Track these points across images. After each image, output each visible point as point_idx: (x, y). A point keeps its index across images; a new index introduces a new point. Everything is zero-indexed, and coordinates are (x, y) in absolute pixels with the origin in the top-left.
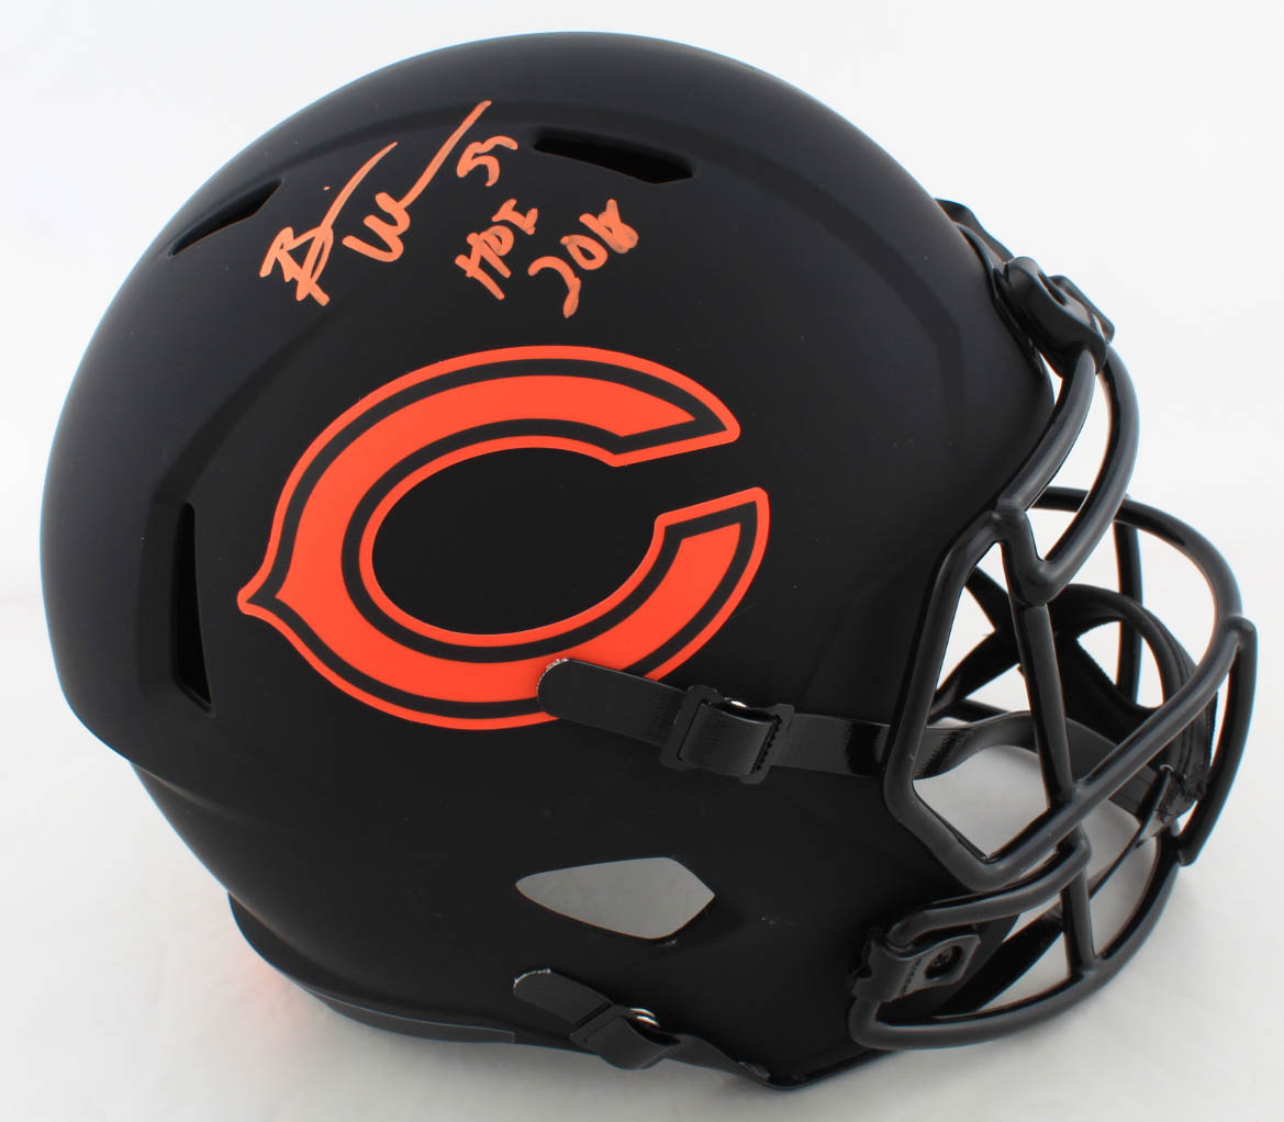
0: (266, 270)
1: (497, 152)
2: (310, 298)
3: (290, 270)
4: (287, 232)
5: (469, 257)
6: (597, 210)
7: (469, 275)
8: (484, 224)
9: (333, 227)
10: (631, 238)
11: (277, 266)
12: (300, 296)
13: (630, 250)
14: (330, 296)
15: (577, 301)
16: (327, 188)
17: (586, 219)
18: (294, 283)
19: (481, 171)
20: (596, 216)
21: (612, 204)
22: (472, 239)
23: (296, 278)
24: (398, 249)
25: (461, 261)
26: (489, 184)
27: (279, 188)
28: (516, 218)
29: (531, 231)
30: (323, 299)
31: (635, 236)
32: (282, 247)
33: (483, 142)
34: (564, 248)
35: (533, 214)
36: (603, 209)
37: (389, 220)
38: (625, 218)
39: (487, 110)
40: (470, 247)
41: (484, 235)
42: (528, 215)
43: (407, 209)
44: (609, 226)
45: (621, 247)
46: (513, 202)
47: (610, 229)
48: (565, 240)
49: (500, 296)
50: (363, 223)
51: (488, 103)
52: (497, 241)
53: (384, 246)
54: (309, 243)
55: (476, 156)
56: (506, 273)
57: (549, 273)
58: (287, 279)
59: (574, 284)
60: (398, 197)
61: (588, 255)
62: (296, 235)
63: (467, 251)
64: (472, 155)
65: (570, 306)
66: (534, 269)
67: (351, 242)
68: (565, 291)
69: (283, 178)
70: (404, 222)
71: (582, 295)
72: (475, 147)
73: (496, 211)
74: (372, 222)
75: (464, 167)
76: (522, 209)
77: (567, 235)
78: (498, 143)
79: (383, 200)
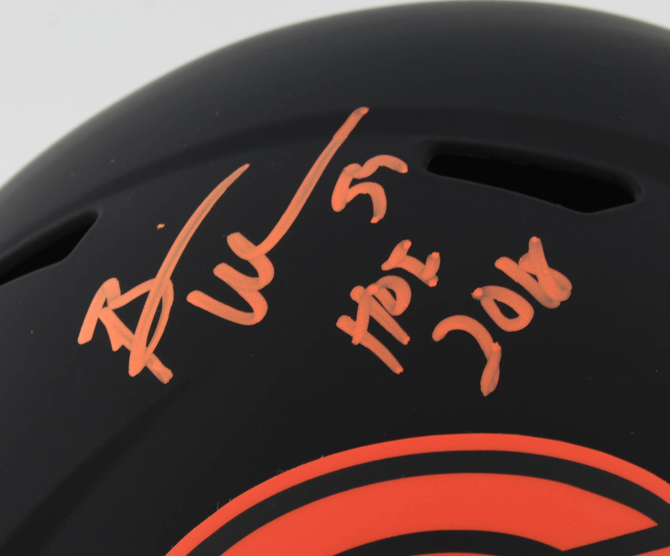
0: (85, 335)
1: (382, 176)
2: (146, 371)
3: (118, 335)
4: (111, 286)
5: (354, 317)
6: (517, 252)
7: (355, 342)
8: (371, 275)
9: (174, 278)
10: (563, 288)
11: (100, 328)
12: (134, 369)
13: (562, 303)
14: (173, 372)
15: (498, 374)
16: (160, 226)
17: (504, 264)
18: (124, 353)
19: (363, 203)
20: (516, 260)
21: (535, 242)
22: (357, 293)
23: (128, 346)
24: (260, 309)
25: (344, 323)
26: (375, 220)
27: (95, 225)
28: (412, 265)
29: (433, 283)
30: (164, 374)
31: (568, 285)
32: (105, 305)
33: (362, 163)
34: (478, 303)
35: (435, 258)
36: (524, 249)
37: (247, 269)
38: (554, 261)
39: (364, 120)
40: (355, 306)
41: (373, 289)
42: (428, 261)
43: (269, 255)
44: (534, 273)
45: (551, 300)
46: (407, 244)
47: (535, 277)
48: (477, 293)
49: (398, 369)
50: (212, 273)
51: (364, 111)
52: (389, 295)
53: (242, 305)
54: (143, 298)
55: (355, 182)
56: (404, 338)
57: (458, 337)
58: (115, 347)
59: (492, 350)
60: (257, 238)
61: (509, 313)
62: (124, 289)
63: (352, 310)
64: (349, 181)
65: (489, 380)
66: (440, 332)
67: (197, 298)
68: (482, 361)
69: (100, 210)
70: (266, 272)
71: (503, 364)
72: (352, 171)
73: (386, 257)
74: (223, 272)
75: (341, 198)
76: (419, 253)
77: (480, 286)
78: (382, 164)
79: (237, 242)
